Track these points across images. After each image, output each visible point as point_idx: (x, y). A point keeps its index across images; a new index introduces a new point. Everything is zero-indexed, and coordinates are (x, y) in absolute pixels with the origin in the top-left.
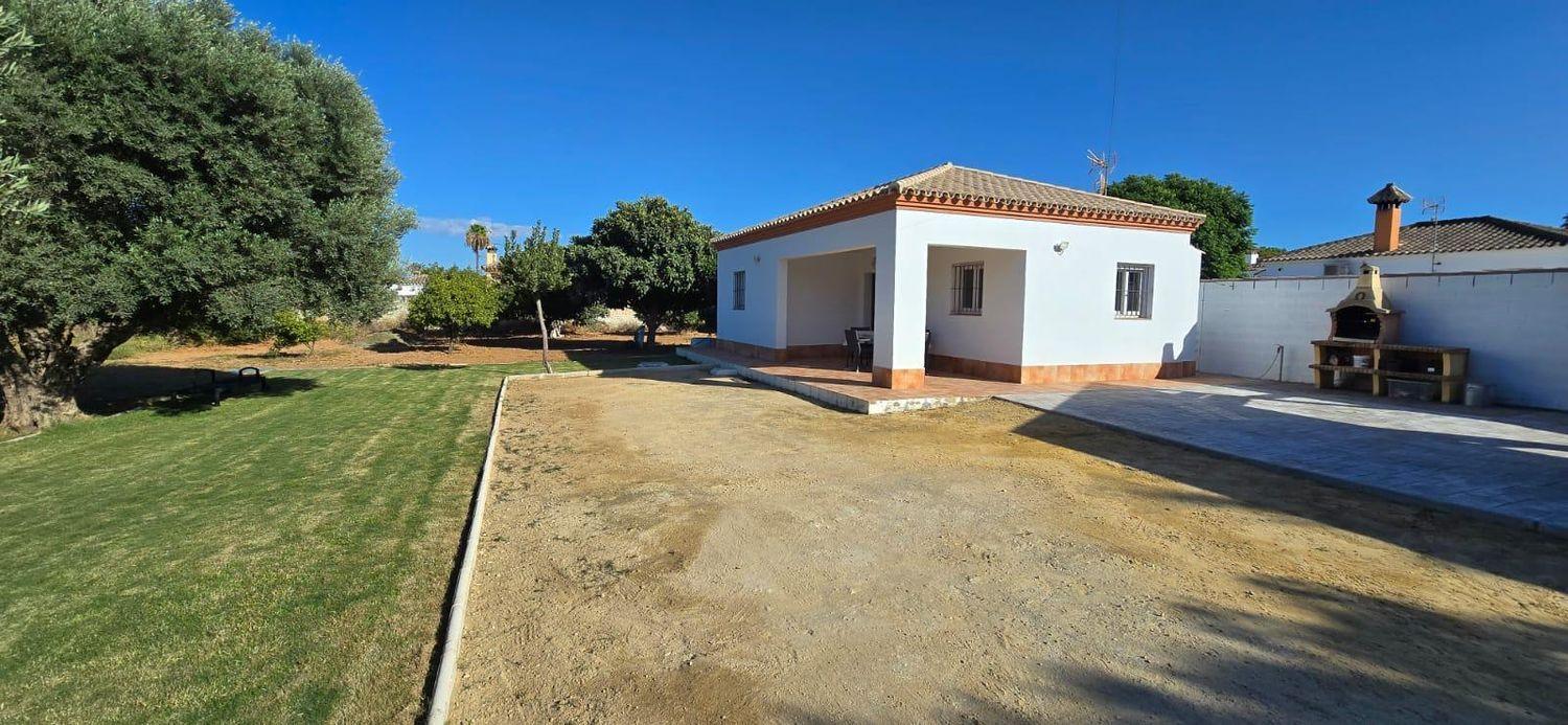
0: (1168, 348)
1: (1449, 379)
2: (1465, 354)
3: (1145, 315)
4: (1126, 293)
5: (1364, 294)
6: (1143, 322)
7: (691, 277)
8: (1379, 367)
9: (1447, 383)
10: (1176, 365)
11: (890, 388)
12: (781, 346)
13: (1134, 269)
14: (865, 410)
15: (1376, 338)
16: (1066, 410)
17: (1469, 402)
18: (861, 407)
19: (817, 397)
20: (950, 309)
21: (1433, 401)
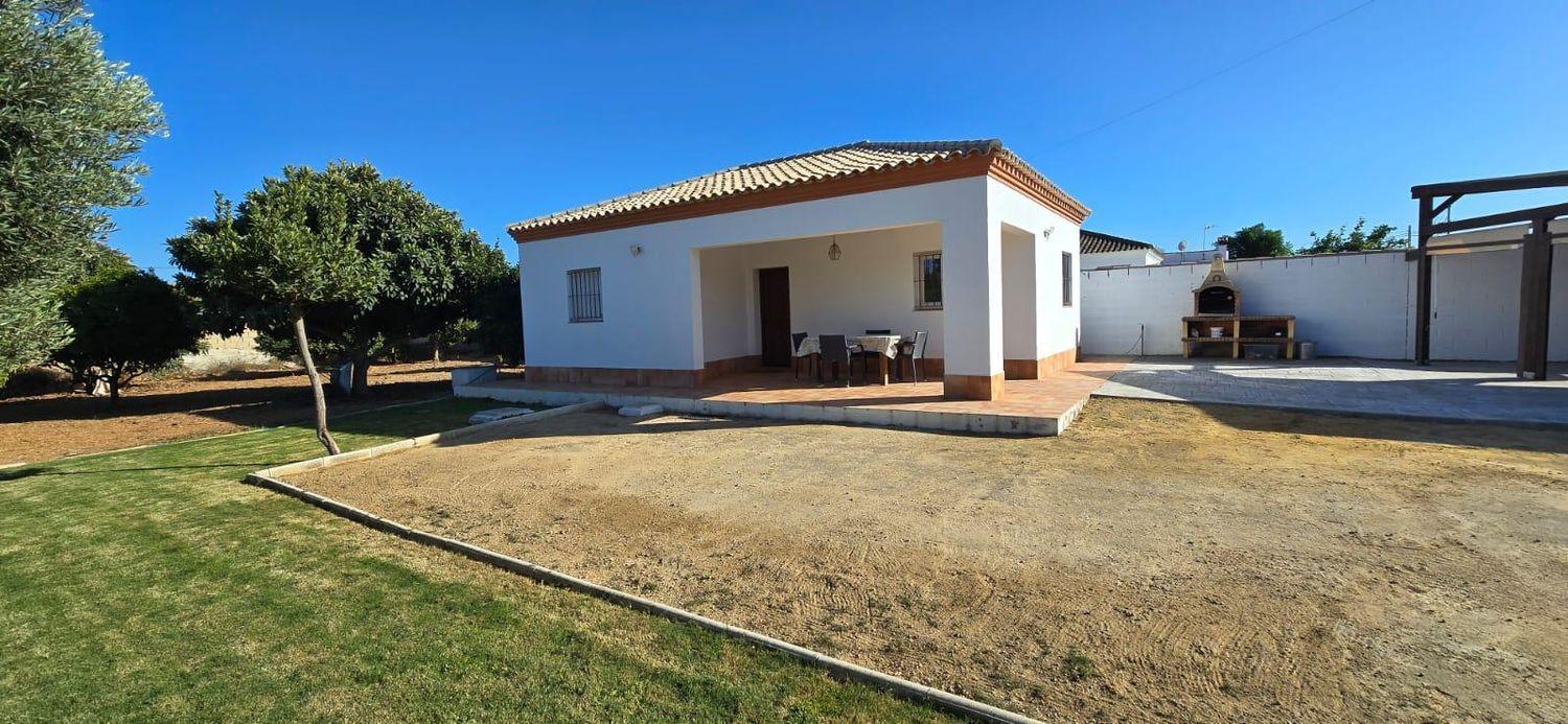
1: (1292, 340)
2: (1302, 322)
5: (1219, 276)
6: (1071, 309)
7: (448, 283)
8: (1238, 336)
9: (1290, 344)
11: (990, 400)
12: (699, 365)
13: (1066, 258)
14: (1051, 431)
15: (1233, 312)
16: (1198, 399)
17: (1303, 357)
18: (1036, 428)
19: (912, 424)
20: (913, 306)
21: (1280, 358)
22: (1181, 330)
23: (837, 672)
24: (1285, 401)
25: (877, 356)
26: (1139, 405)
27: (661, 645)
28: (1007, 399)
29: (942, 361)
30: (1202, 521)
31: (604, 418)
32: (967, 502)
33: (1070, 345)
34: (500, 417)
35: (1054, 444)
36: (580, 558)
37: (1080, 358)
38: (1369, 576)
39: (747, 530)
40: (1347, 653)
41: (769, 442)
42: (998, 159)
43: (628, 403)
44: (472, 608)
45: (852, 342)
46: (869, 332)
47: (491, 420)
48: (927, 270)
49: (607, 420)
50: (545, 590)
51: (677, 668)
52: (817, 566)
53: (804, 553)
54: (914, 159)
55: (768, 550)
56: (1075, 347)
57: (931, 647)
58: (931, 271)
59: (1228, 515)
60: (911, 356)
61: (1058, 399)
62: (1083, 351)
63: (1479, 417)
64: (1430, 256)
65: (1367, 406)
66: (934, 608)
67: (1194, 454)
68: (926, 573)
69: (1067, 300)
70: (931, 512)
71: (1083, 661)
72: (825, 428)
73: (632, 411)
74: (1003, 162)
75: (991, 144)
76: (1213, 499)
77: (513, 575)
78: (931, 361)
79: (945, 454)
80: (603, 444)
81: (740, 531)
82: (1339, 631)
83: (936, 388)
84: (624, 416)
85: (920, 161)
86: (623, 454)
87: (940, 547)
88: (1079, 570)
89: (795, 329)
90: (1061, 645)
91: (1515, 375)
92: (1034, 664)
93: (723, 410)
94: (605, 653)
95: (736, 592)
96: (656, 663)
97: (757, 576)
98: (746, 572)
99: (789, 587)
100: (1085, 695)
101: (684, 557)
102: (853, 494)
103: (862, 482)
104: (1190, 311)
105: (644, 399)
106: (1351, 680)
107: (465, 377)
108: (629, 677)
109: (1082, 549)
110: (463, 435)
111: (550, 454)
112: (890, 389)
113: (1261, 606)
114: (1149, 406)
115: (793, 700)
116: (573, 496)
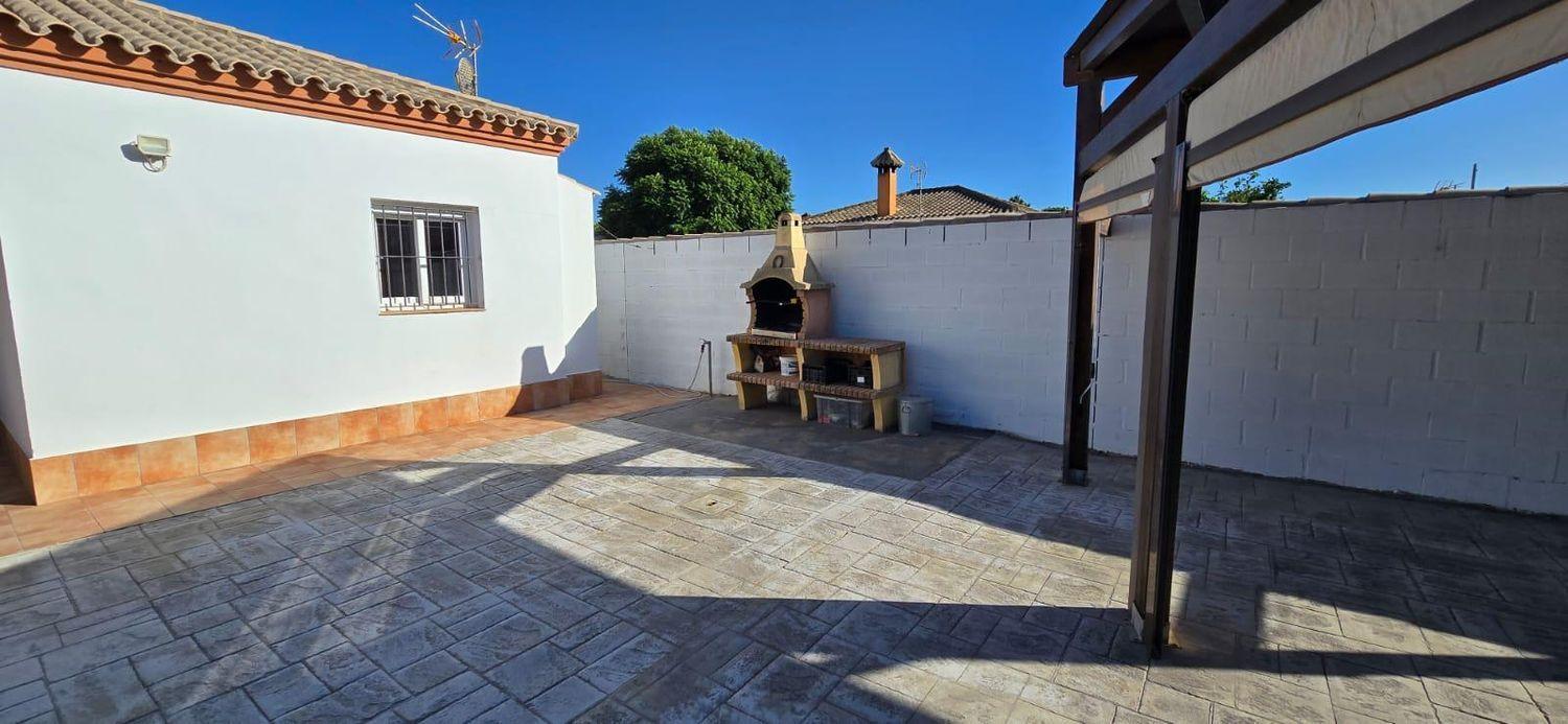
0: (534, 357)
1: (881, 394)
2: (900, 351)
3: (475, 303)
4: (423, 261)
5: (782, 257)
6: (473, 316)
8: (804, 379)
9: (879, 400)
10: (552, 385)
15: (798, 330)
21: (866, 428)
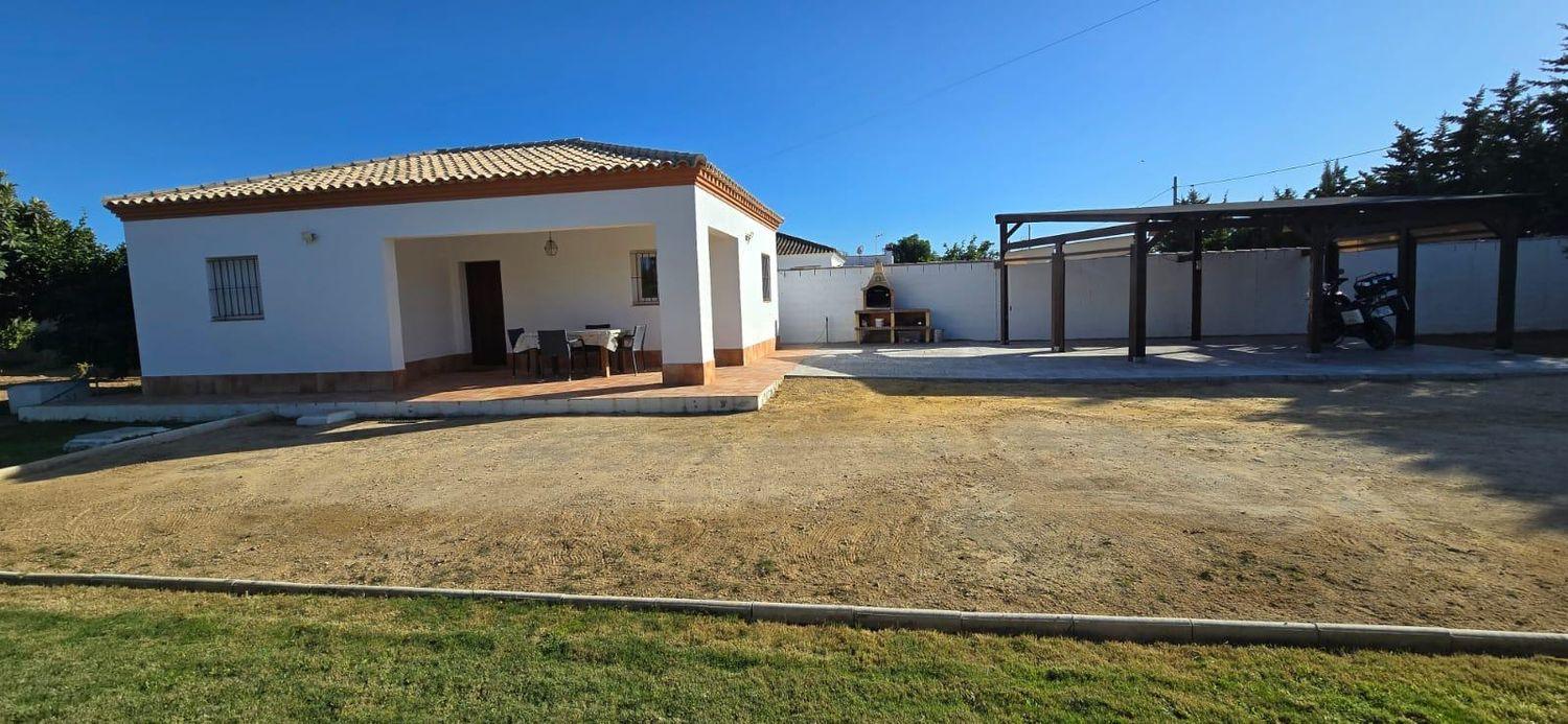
1: (929, 330)
5: (880, 278)
8: (894, 325)
11: (702, 384)
12: (398, 364)
13: (765, 259)
14: (752, 407)
15: (889, 306)
16: (862, 375)
17: (936, 340)
18: (740, 405)
19: (633, 410)
20: (631, 300)
21: (921, 341)
22: (854, 321)
23: (578, 604)
24: (920, 374)
25: (598, 349)
26: (821, 382)
27: (406, 617)
28: (717, 383)
29: (660, 352)
30: (855, 461)
31: (278, 430)
32: (684, 468)
33: (770, 334)
34: (118, 439)
35: (755, 416)
36: (287, 568)
37: (779, 347)
38: (946, 482)
39: (478, 516)
40: (927, 528)
41: (493, 439)
42: (704, 171)
43: (309, 412)
44: (159, 630)
45: (573, 337)
46: (588, 327)
47: (104, 444)
48: (643, 266)
49: (282, 431)
50: (252, 600)
51: (427, 631)
52: (552, 535)
53: (540, 526)
54: (629, 164)
55: (503, 528)
56: (774, 337)
57: (658, 576)
58: (647, 267)
59: (870, 454)
60: (631, 348)
61: (760, 381)
62: (781, 341)
63: (1026, 377)
64: (1006, 266)
65: (965, 374)
66: (658, 549)
67: (855, 415)
68: (652, 525)
69: (767, 296)
70: (654, 479)
71: (769, 563)
72: (548, 420)
73: (317, 419)
74: (708, 174)
75: (697, 158)
76: (863, 445)
77: (204, 594)
78: (649, 353)
79: (664, 432)
80: (283, 457)
81: (472, 519)
82: (926, 517)
83: (656, 377)
84: (305, 426)
85: (634, 166)
86: (313, 465)
87: (662, 504)
88: (769, 505)
89: (510, 324)
90: (754, 557)
91: (1050, 349)
92: (736, 572)
93: (432, 411)
94: (346, 636)
95: (475, 568)
96: (404, 632)
97: (495, 551)
98: (483, 550)
99: (528, 555)
100: (768, 584)
101: (412, 549)
102: (582, 474)
103: (590, 462)
104: (861, 306)
105: (331, 405)
106: (927, 542)
107: (36, 394)
108: (378, 647)
109: (774, 490)
110: (60, 465)
111: (208, 474)
112: (611, 380)
113: (885, 509)
114: (828, 382)
115: (543, 630)
116: (255, 512)
